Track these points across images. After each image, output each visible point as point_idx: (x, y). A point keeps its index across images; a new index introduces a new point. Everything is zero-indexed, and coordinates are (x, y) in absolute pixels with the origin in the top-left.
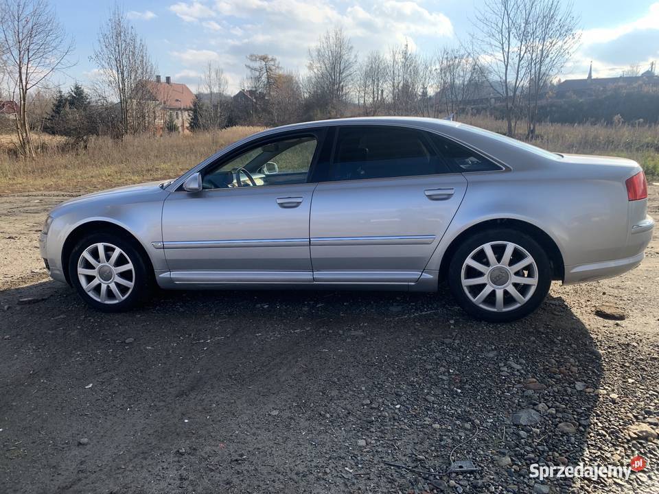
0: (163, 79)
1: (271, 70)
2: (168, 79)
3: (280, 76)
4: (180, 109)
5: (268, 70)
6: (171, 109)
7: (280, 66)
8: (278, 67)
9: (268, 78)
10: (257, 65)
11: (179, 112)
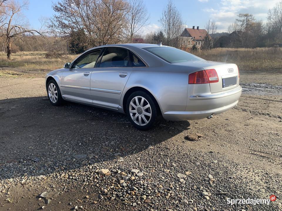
0: (196, 28)
1: (249, 21)
2: (198, 27)
3: (253, 24)
4: (201, 40)
5: (248, 21)
6: (197, 40)
7: (254, 18)
8: (253, 19)
9: (247, 24)
10: (243, 18)
11: (200, 42)
